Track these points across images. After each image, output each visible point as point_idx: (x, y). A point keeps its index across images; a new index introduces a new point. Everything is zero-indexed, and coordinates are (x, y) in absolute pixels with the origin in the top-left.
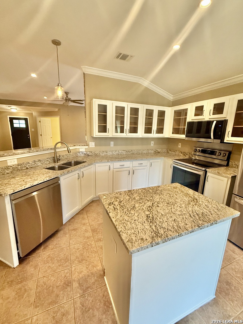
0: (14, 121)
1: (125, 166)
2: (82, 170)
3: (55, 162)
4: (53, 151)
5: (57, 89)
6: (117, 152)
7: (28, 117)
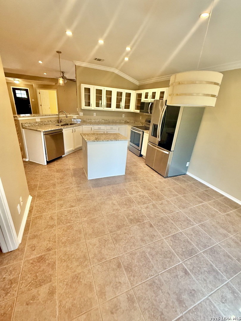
0: (17, 91)
1: (101, 129)
2: (74, 128)
3: (58, 123)
4: (57, 116)
5: (60, 79)
6: (98, 120)
7: (28, 89)
